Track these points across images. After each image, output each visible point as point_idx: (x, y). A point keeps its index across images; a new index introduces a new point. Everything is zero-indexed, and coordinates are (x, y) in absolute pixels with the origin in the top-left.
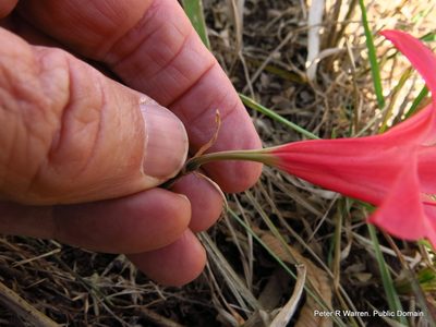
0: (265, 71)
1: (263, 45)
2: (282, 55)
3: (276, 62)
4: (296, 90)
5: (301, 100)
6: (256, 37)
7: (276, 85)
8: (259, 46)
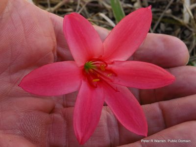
0: (162, 22)
1: (160, 7)
2: (173, 10)
3: (169, 16)
4: (181, 30)
5: (185, 35)
6: (156, 2)
7: (170, 29)
8: (158, 7)
